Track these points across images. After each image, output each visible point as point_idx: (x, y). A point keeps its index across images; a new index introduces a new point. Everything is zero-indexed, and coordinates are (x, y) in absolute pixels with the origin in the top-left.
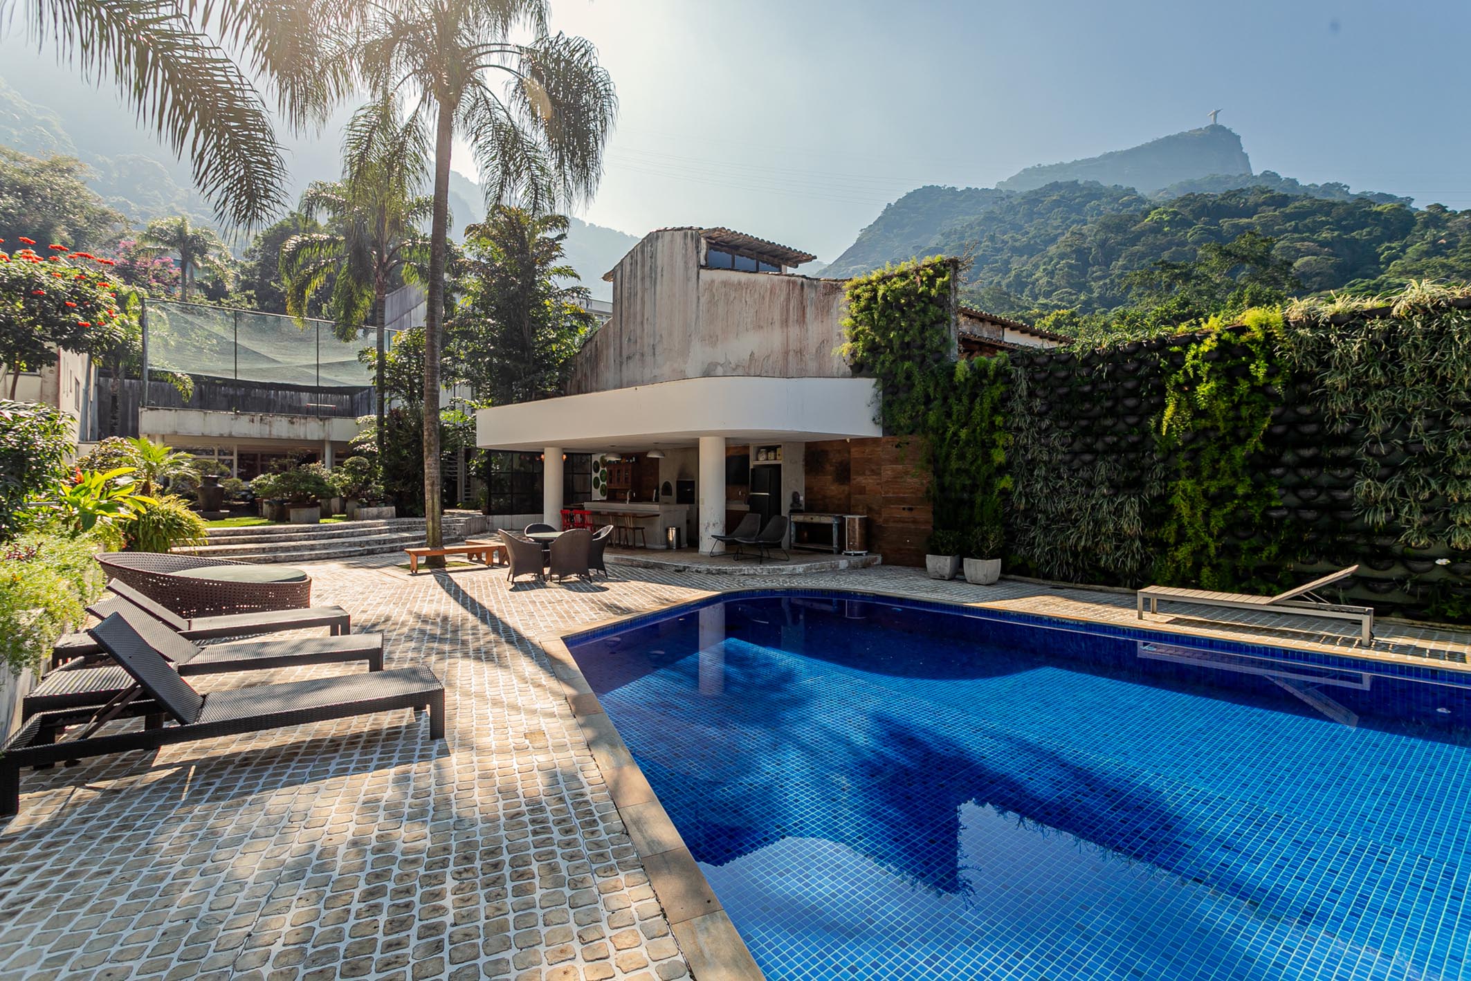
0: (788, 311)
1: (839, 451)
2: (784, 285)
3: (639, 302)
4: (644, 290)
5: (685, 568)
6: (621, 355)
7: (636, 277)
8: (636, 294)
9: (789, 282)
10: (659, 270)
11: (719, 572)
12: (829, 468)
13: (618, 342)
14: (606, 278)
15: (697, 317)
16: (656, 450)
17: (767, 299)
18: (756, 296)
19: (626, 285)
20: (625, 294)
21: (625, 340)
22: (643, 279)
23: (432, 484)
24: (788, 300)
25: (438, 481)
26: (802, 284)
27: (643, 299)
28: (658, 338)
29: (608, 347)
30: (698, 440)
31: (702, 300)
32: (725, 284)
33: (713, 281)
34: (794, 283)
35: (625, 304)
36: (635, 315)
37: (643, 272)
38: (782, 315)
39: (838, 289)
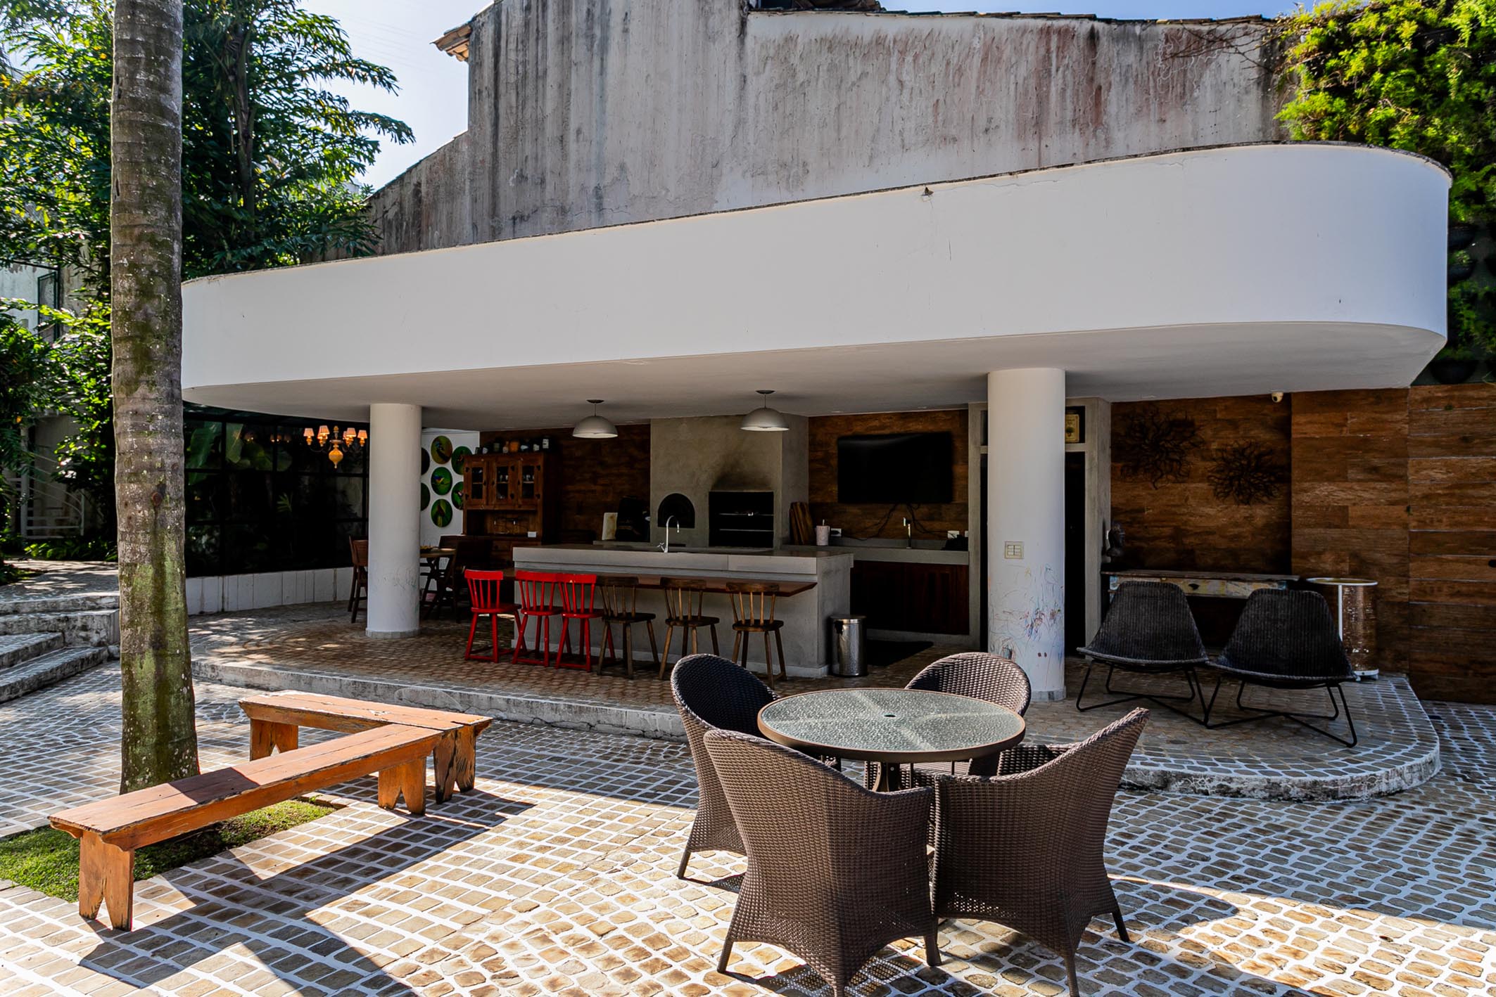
0: (1042, 100)
1: (1234, 424)
2: (1031, 41)
3: (551, 92)
4: (567, 66)
5: (1165, 782)
6: (494, 212)
7: (541, 36)
8: (541, 76)
9: (1047, 32)
10: (616, 21)
11: (1312, 795)
12: (1200, 465)
13: (485, 184)
14: (446, 43)
15: (740, 123)
16: (765, 411)
17: (973, 74)
18: (936, 68)
19: (511, 56)
20: (509, 75)
21: (507, 180)
22: (564, 41)
23: (157, 499)
24: (1043, 73)
25: (176, 488)
26: (1093, 36)
27: (563, 87)
28: (612, 172)
29: (452, 195)
30: (984, 379)
31: (753, 84)
32: (830, 44)
33: (790, 40)
34: (1065, 34)
35: (508, 98)
36: (539, 123)
37: (564, 25)
38: (1021, 108)
39: (1224, 42)
